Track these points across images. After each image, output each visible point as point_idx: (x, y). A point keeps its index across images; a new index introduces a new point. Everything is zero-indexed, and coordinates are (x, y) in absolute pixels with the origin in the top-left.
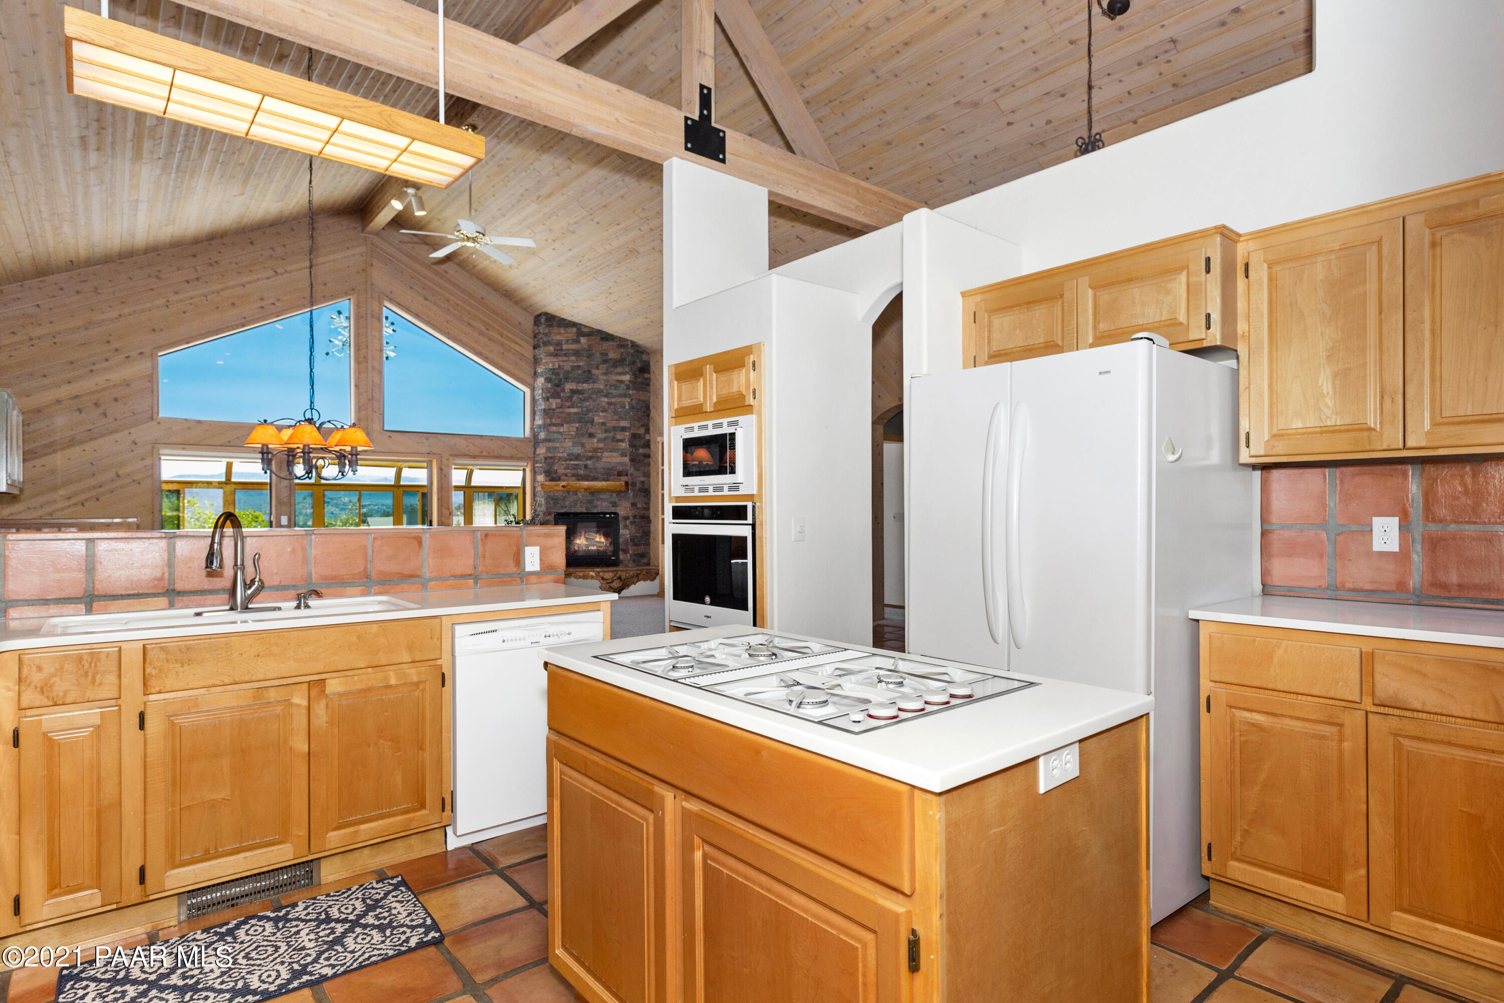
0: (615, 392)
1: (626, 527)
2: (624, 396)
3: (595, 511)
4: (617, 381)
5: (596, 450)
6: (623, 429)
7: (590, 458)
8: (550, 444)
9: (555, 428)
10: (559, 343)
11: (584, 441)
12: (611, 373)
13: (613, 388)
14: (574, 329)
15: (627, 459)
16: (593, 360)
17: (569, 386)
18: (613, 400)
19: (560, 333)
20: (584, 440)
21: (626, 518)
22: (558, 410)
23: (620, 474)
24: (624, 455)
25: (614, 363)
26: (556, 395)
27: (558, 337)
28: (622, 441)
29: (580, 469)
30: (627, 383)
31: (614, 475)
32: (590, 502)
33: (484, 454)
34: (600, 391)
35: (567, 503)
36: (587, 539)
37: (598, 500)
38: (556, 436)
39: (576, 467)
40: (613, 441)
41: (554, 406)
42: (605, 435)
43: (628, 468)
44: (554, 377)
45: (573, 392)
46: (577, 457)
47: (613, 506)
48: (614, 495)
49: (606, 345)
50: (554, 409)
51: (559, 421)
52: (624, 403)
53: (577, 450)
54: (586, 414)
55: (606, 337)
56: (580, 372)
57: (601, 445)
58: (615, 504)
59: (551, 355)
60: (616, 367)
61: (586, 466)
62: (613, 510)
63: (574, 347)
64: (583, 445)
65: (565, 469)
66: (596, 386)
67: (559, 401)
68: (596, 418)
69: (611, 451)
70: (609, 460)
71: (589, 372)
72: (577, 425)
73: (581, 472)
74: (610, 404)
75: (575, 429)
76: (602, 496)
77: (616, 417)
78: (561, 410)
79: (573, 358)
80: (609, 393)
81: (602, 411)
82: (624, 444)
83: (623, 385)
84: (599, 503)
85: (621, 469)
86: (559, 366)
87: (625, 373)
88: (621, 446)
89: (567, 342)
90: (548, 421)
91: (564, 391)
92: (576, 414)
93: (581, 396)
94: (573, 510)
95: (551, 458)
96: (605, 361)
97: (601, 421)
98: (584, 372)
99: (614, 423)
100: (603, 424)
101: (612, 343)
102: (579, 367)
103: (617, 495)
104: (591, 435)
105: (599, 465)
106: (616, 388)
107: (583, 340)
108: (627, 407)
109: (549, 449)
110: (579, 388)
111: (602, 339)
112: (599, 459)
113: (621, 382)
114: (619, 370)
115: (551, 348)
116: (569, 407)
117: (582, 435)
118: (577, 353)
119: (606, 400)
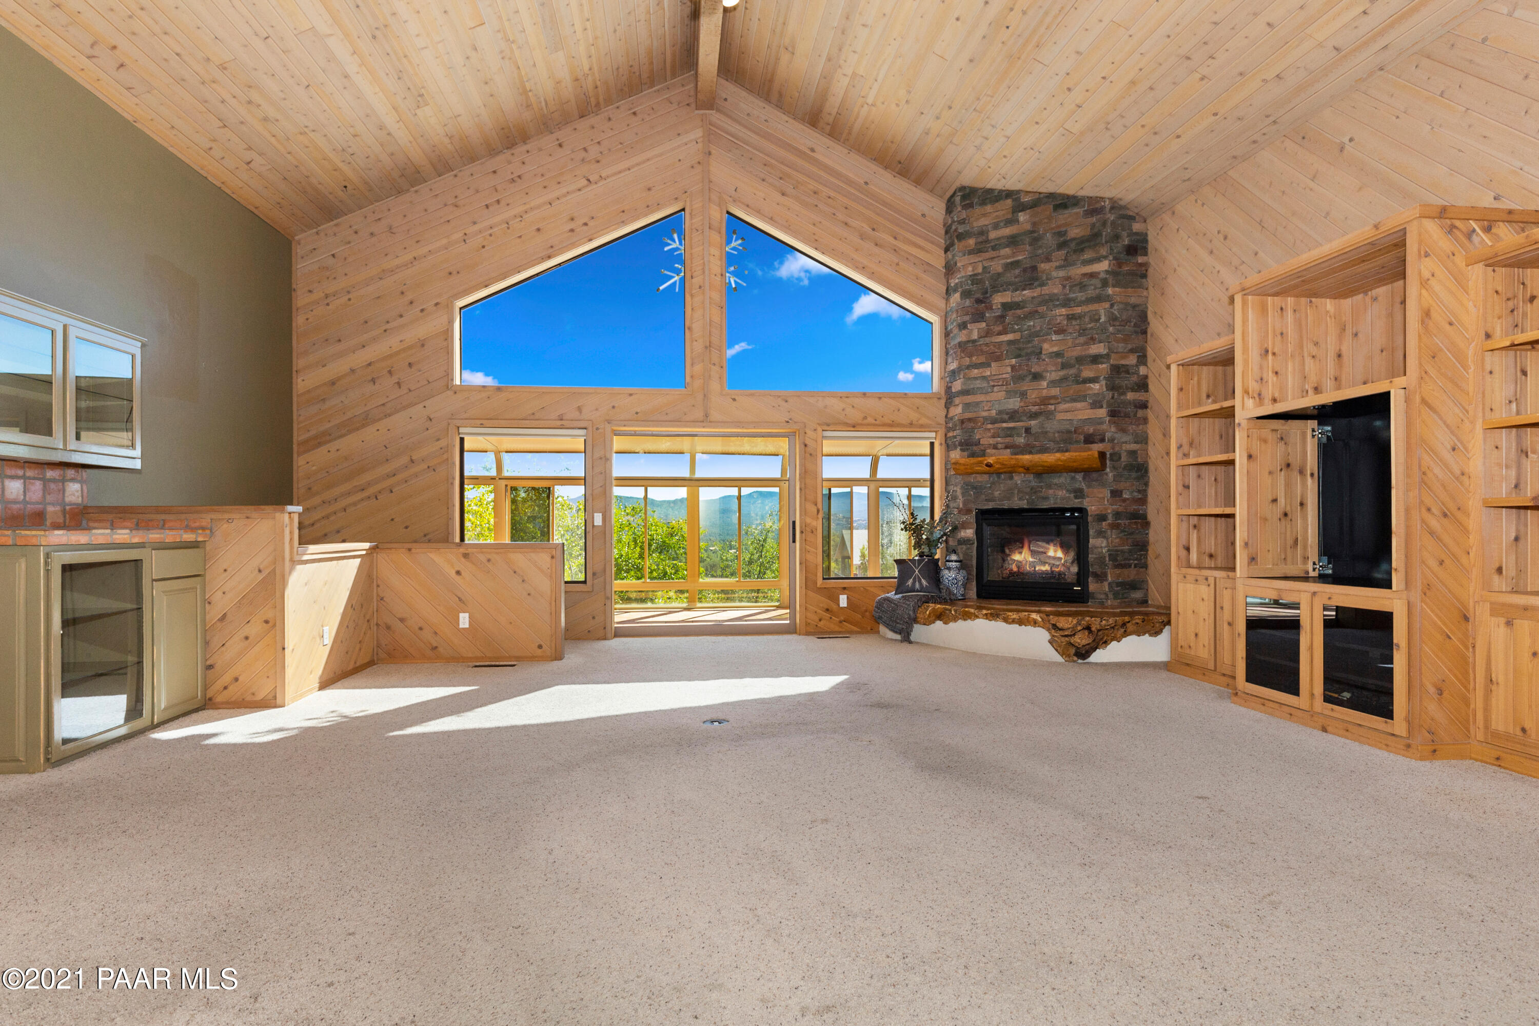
0: (1081, 296)
1: (1100, 534)
2: (1098, 299)
3: (1045, 505)
4: (1085, 275)
5: (1045, 401)
6: (1096, 359)
7: (1034, 416)
8: (969, 399)
9: (976, 371)
10: (982, 232)
11: (1025, 388)
12: (1073, 264)
13: (1077, 288)
14: (1009, 202)
15: (1102, 413)
16: (1041, 247)
17: (998, 299)
18: (1078, 310)
19: (984, 215)
20: (1025, 386)
21: (1102, 518)
22: (982, 341)
23: (1089, 440)
24: (1096, 405)
25: (1077, 244)
26: (978, 317)
27: (983, 222)
28: (1094, 380)
29: (1019, 435)
30: (1102, 275)
31: (1077, 442)
32: (1034, 490)
33: (870, 420)
34: (1049, 301)
35: (997, 494)
36: (1033, 553)
37: (1049, 486)
38: (978, 384)
39: (1010, 432)
40: (1078, 383)
41: (975, 336)
42: (1062, 373)
43: (1104, 427)
44: (974, 288)
45: (1006, 306)
46: (1013, 415)
47: (1076, 497)
48: (1079, 477)
49: (1064, 217)
50: (974, 341)
51: (982, 359)
52: (1097, 313)
53: (1014, 403)
54: (1029, 342)
55: (1063, 202)
56: (1017, 271)
57: (1055, 391)
58: (1079, 493)
59: (971, 252)
60: (1082, 250)
61: (1028, 430)
62: (1076, 503)
63: (1007, 231)
64: (1023, 395)
65: (993, 437)
66: (1046, 290)
67: (984, 325)
68: (1046, 346)
69: (1074, 400)
70: (1068, 416)
71: (1034, 268)
72: (1014, 361)
73: (1021, 440)
74: (1071, 318)
75: (1009, 369)
76: (1056, 481)
77: (1082, 340)
78: (987, 340)
79: (1007, 251)
80: (1070, 300)
81: (1056, 333)
82: (1096, 387)
83: (1094, 281)
84: (1051, 492)
85: (1091, 431)
86: (984, 268)
87: (1098, 260)
88: (1091, 389)
89: (996, 226)
90: (967, 361)
91: (992, 309)
92: (1010, 342)
93: (1019, 312)
94: (1006, 505)
95: (970, 420)
96: (1061, 246)
97: (1055, 349)
98: (1025, 270)
99: (1077, 352)
100: (1058, 354)
101: (1076, 210)
102: (1016, 264)
103: (1084, 478)
104: (1037, 377)
105: (1052, 426)
106: (1082, 287)
107: (1022, 217)
108: (1103, 319)
109: (967, 406)
110: (1016, 299)
111: (1057, 207)
112: (1049, 415)
113: (1092, 275)
114: (1087, 255)
115: (971, 242)
116: (1000, 334)
117: (1021, 378)
118: (1013, 241)
119: (1063, 311)
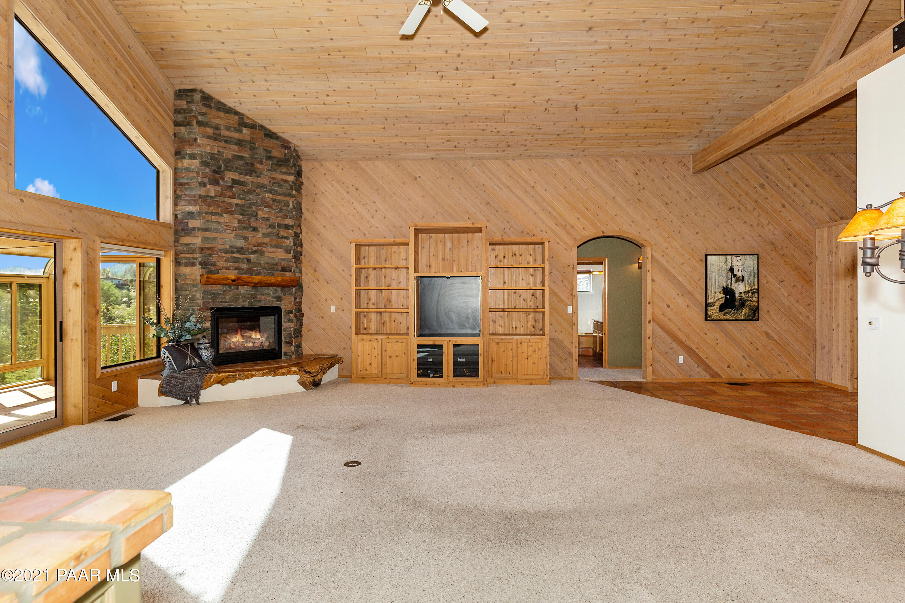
0: (280, 190)
1: (290, 321)
2: (290, 195)
3: (259, 305)
4: (282, 180)
5: (260, 245)
6: (287, 227)
7: (253, 252)
8: (208, 234)
9: (213, 217)
10: (217, 128)
11: (248, 235)
12: (275, 171)
13: (277, 185)
14: (237, 117)
15: (290, 256)
16: (257, 154)
17: (230, 176)
18: (279, 198)
19: (220, 118)
20: (248, 233)
21: (290, 312)
22: (218, 199)
23: (284, 270)
24: (288, 251)
25: (278, 161)
26: (215, 182)
27: (218, 121)
28: (287, 238)
29: (242, 262)
30: (291, 183)
31: (278, 270)
32: (253, 296)
33: (131, 238)
34: (263, 186)
35: (228, 298)
36: (243, 337)
37: (262, 294)
38: (215, 226)
39: (237, 260)
40: (279, 237)
41: (212, 194)
42: (269, 230)
43: (291, 264)
44: (212, 162)
45: (235, 182)
46: (240, 250)
47: (278, 301)
48: (279, 289)
49: (268, 142)
50: (212, 197)
51: (219, 210)
52: (288, 203)
53: (240, 243)
54: (249, 208)
55: (270, 135)
56: (241, 162)
57: (266, 240)
58: (279, 299)
59: (208, 137)
60: (281, 165)
61: (249, 260)
62: (276, 304)
63: (236, 135)
64: (246, 238)
65: (225, 261)
66: (260, 180)
67: (219, 189)
68: (260, 213)
69: (277, 247)
70: (273, 255)
71: (252, 165)
72: (241, 217)
73: (245, 266)
74: (274, 201)
75: (236, 221)
76: (266, 291)
77: (280, 214)
78: (222, 199)
79: (235, 147)
80: (273, 190)
81: (266, 207)
82: (288, 242)
83: (286, 185)
84: (263, 297)
85: (285, 265)
86: (219, 152)
87: (289, 174)
88: (285, 242)
89: (228, 128)
90: (205, 208)
91: (224, 179)
92: (237, 205)
93: (244, 188)
94: (234, 304)
95: (208, 248)
96: (269, 158)
97: (266, 216)
98: (247, 164)
99: (278, 220)
100: (267, 220)
101: (277, 142)
102: (241, 158)
103: (281, 291)
104: (255, 229)
105: (264, 260)
106: (280, 186)
107: (245, 131)
108: (291, 206)
109: (206, 239)
110: (242, 180)
111: (266, 135)
112: (262, 253)
113: (286, 181)
114: (283, 169)
115: (210, 131)
116: (230, 197)
117: (245, 228)
118: (240, 143)
119: (271, 196)
